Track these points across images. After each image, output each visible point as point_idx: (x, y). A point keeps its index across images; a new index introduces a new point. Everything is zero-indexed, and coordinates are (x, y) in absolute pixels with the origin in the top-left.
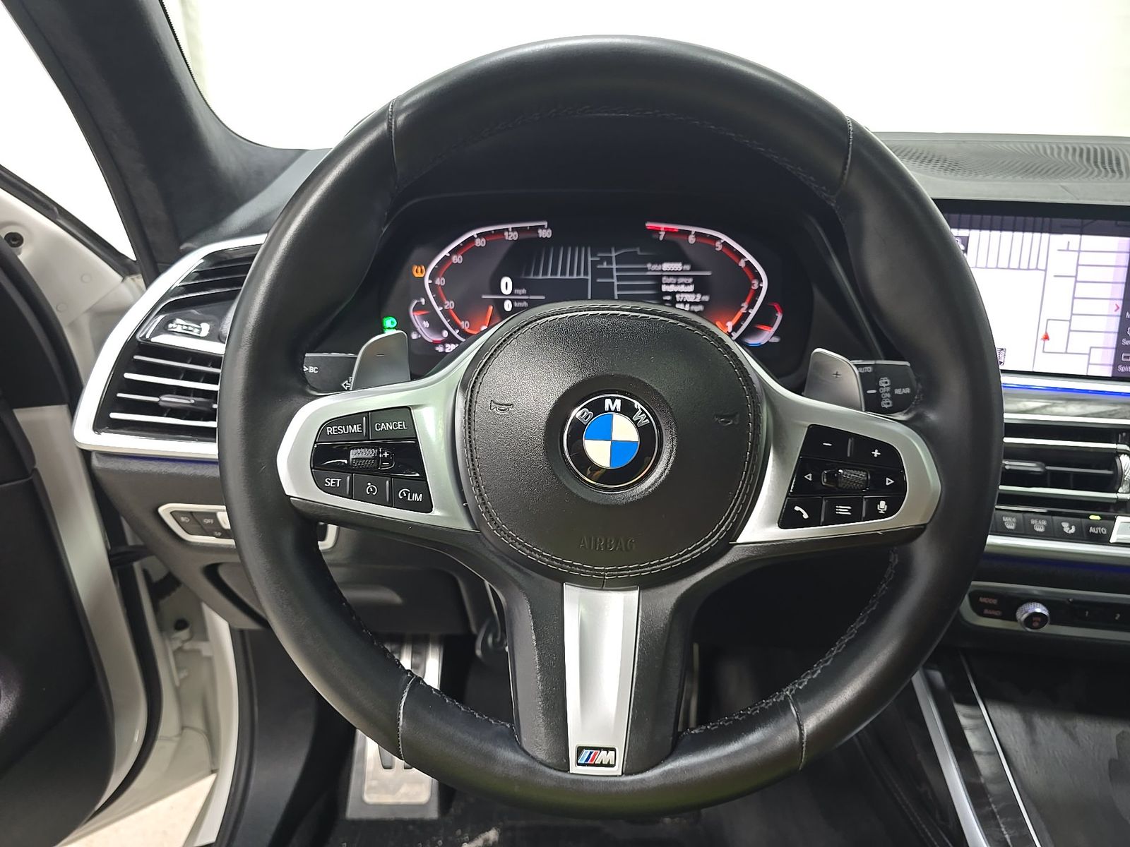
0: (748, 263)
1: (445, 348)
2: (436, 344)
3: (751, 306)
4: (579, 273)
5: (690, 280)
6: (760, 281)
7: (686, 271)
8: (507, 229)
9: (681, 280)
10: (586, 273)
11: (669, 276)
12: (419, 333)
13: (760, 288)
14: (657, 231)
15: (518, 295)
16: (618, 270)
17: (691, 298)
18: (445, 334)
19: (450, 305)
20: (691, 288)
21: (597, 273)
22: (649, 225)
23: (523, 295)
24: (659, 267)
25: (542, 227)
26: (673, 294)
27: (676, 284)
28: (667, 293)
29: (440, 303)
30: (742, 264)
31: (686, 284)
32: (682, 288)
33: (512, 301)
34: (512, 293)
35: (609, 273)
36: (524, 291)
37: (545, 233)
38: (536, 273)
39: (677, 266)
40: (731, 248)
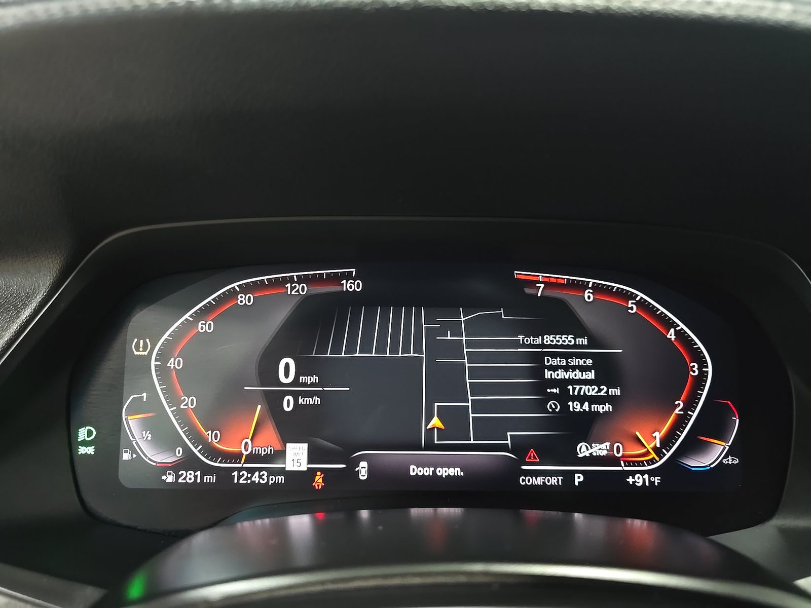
0: (680, 334)
1: (178, 477)
2: (165, 469)
3: (690, 405)
4: (406, 350)
5: (589, 362)
6: (702, 364)
7: (582, 347)
8: (291, 280)
9: (575, 362)
10: (418, 350)
11: (554, 355)
12: (134, 451)
13: (703, 375)
14: (533, 284)
15: (305, 385)
16: (470, 344)
17: (592, 391)
18: (179, 452)
19: (189, 402)
20: (591, 375)
21: (436, 349)
22: (518, 274)
23: (312, 385)
24: (538, 341)
25: (348, 276)
26: (563, 384)
27: (566, 368)
28: (554, 383)
29: (174, 401)
30: (671, 335)
31: (583, 369)
32: (578, 375)
33: (296, 395)
34: (295, 383)
35: (455, 349)
36: (315, 379)
37: (352, 286)
38: (337, 349)
39: (568, 339)
40: (652, 310)
